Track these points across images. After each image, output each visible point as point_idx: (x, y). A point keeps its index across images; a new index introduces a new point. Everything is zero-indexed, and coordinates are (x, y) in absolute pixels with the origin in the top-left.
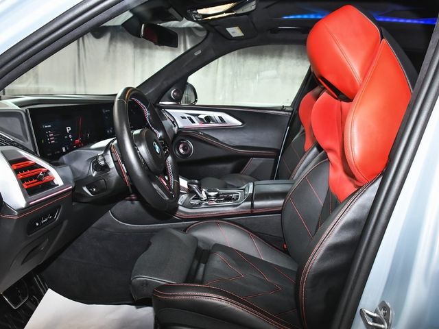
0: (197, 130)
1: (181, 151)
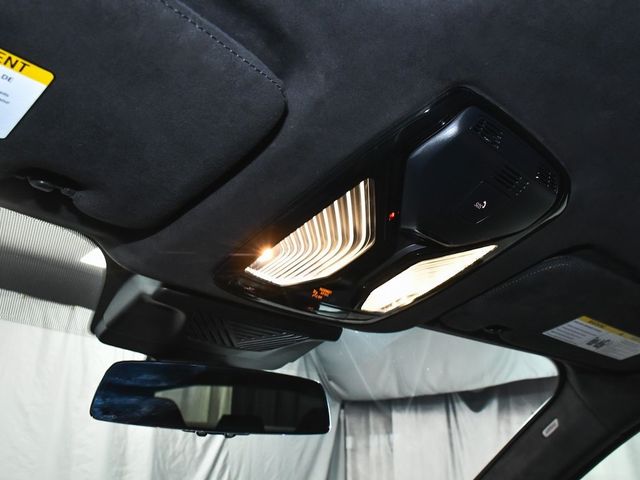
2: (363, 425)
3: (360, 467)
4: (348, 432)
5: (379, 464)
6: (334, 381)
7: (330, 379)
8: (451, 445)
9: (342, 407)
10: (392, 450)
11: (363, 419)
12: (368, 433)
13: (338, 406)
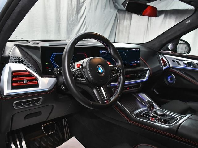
0: (181, 70)
1: (169, 80)
2: (123, 17)
3: (121, 28)
4: (118, 18)
5: (126, 28)
6: (117, 3)
7: (116, 2)
8: (148, 25)
9: (118, 11)
10: (130, 24)
11: (124, 15)
12: (124, 19)
13: (117, 11)
